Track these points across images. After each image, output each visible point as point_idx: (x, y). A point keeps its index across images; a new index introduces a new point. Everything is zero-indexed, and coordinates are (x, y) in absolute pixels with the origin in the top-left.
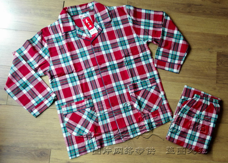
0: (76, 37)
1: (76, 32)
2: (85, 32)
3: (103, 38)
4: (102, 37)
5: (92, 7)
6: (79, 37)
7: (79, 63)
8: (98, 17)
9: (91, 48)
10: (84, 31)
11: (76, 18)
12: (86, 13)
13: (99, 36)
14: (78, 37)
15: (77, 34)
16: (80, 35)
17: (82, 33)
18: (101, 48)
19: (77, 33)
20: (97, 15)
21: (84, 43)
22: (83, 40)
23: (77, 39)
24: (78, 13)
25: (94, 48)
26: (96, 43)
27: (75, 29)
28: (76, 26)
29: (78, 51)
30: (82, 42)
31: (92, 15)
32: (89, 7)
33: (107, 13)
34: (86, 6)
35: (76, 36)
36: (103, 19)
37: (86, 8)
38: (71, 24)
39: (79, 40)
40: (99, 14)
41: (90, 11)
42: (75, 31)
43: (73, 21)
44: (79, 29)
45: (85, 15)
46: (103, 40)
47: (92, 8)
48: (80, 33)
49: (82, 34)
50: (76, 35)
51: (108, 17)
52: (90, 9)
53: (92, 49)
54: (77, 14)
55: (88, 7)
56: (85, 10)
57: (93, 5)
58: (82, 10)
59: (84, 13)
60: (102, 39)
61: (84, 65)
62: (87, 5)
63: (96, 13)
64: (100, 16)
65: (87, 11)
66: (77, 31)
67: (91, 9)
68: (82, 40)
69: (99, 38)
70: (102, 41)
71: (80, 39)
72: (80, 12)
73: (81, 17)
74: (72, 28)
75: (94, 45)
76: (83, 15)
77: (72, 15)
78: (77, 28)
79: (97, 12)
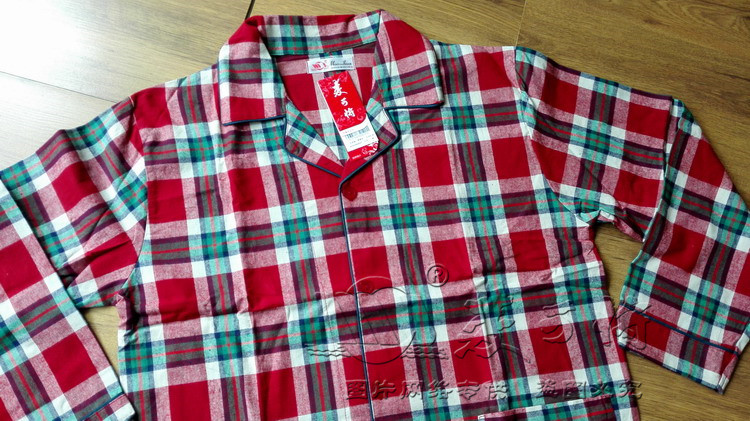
0: (282, 151)
1: (283, 128)
2: (322, 135)
3: (396, 172)
4: (391, 166)
5: (372, 33)
6: (291, 153)
7: (274, 271)
8: (389, 80)
9: (336, 208)
10: (316, 130)
11: (292, 69)
12: (339, 53)
13: (381, 159)
14: (286, 150)
15: (286, 140)
16: (296, 144)
17: (307, 137)
18: (381, 216)
19: (288, 133)
20: (385, 70)
21: (310, 185)
22: (310, 166)
23: (282, 157)
24: (306, 48)
25: (351, 210)
26: (361, 191)
27: (281, 116)
28: (286, 101)
29: (275, 214)
30: (300, 178)
31: (365, 65)
32: (356, 33)
33: (428, 67)
34: (346, 27)
35: (279, 147)
36: (408, 89)
37: (344, 35)
38: (268, 91)
39: (292, 165)
40: (393, 68)
41: (361, 49)
42: (279, 123)
43: (280, 77)
44: (300, 118)
45: (333, 63)
46: (393, 181)
47: (368, 37)
48: (301, 137)
49: (309, 142)
50: (280, 142)
51: (433, 86)
52: (360, 40)
53: (339, 213)
54: (301, 52)
55: (351, 29)
56: (336, 41)
57: (375, 27)
58: (323, 39)
59: (331, 54)
60: (392, 175)
61: (291, 284)
62: (351, 23)
63: (383, 62)
64: (395, 77)
65: (346, 46)
66: (289, 127)
67: (365, 42)
68: (301, 167)
69: (378, 168)
70: (389, 187)
71: (295, 160)
72: (317, 47)
73: (316, 66)
74: (270, 111)
75: (352, 197)
76: (328, 60)
77: (280, 52)
78: (291, 111)
79: (386, 58)
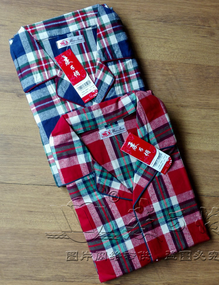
5: (132, 106)
15: (98, 185)
16: (104, 187)
17: (109, 181)
18: (158, 217)
19: (97, 182)
20: (145, 130)
21: (117, 209)
23: (98, 197)
24: (96, 125)
25: (142, 220)
26: (145, 207)
30: (110, 206)
46: (161, 196)
56: (113, 116)
57: (134, 102)
58: (105, 116)
59: (111, 125)
62: (119, 102)
63: (143, 125)
64: (151, 133)
65: (119, 118)
67: (130, 113)
